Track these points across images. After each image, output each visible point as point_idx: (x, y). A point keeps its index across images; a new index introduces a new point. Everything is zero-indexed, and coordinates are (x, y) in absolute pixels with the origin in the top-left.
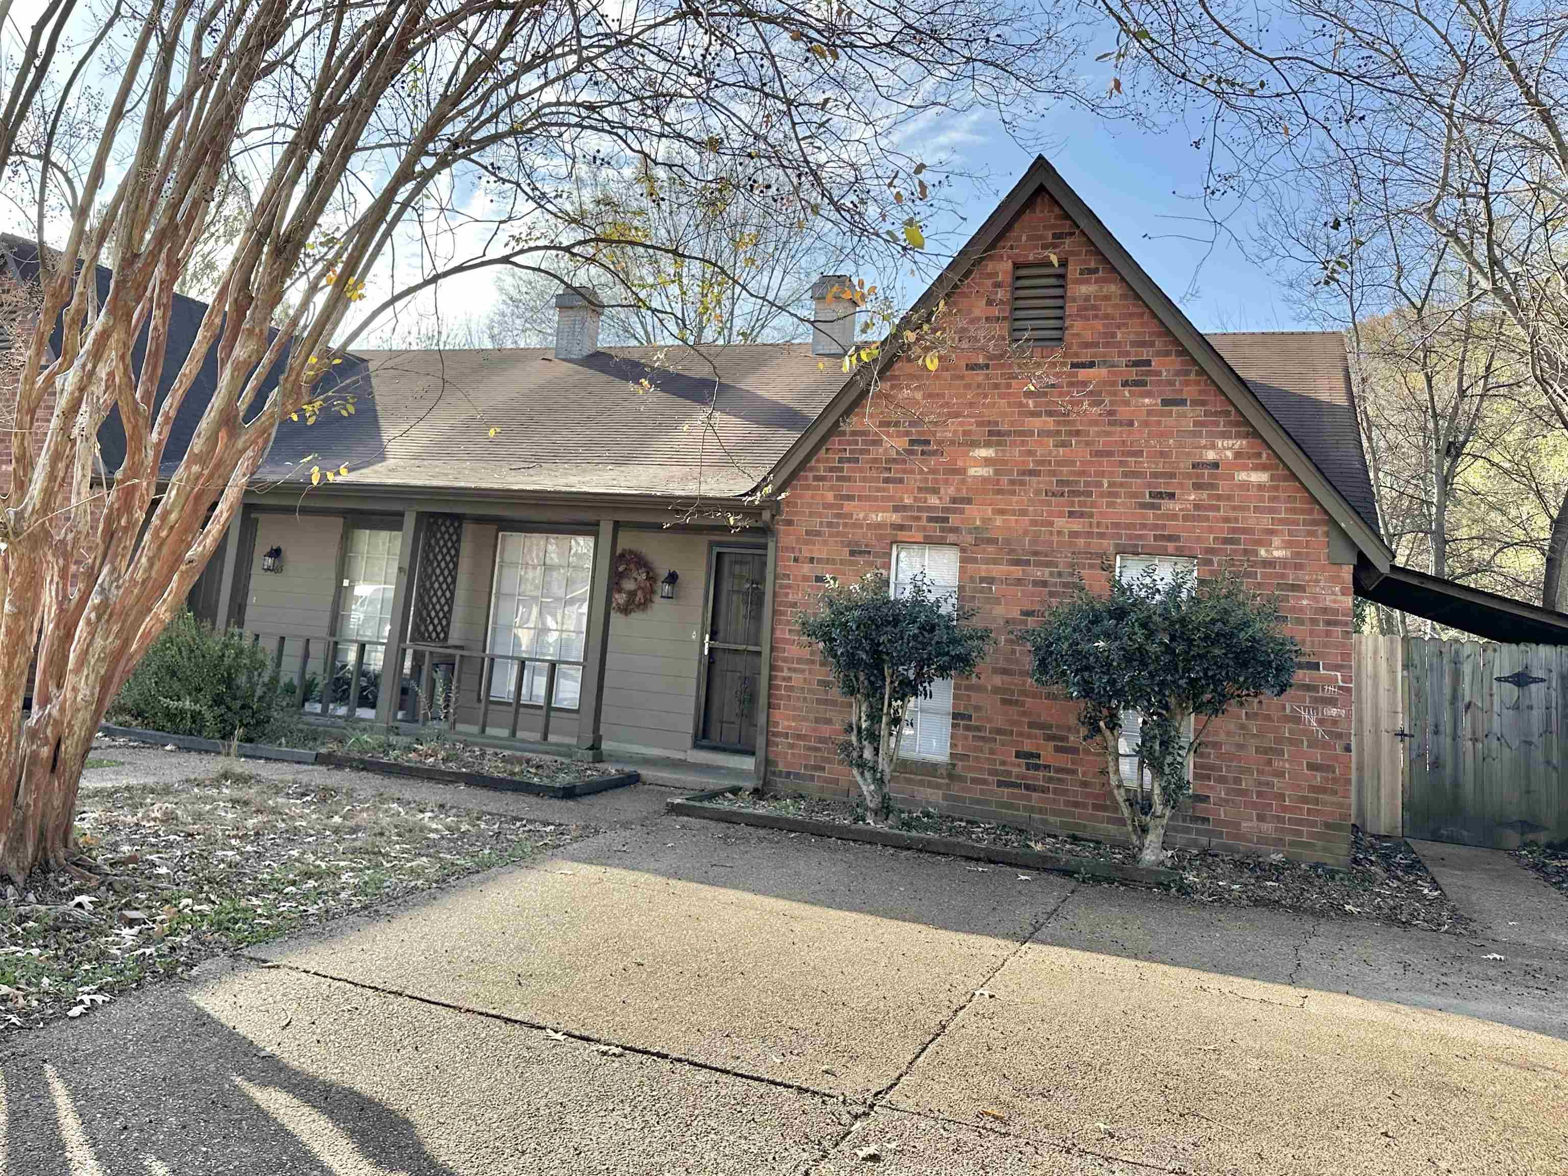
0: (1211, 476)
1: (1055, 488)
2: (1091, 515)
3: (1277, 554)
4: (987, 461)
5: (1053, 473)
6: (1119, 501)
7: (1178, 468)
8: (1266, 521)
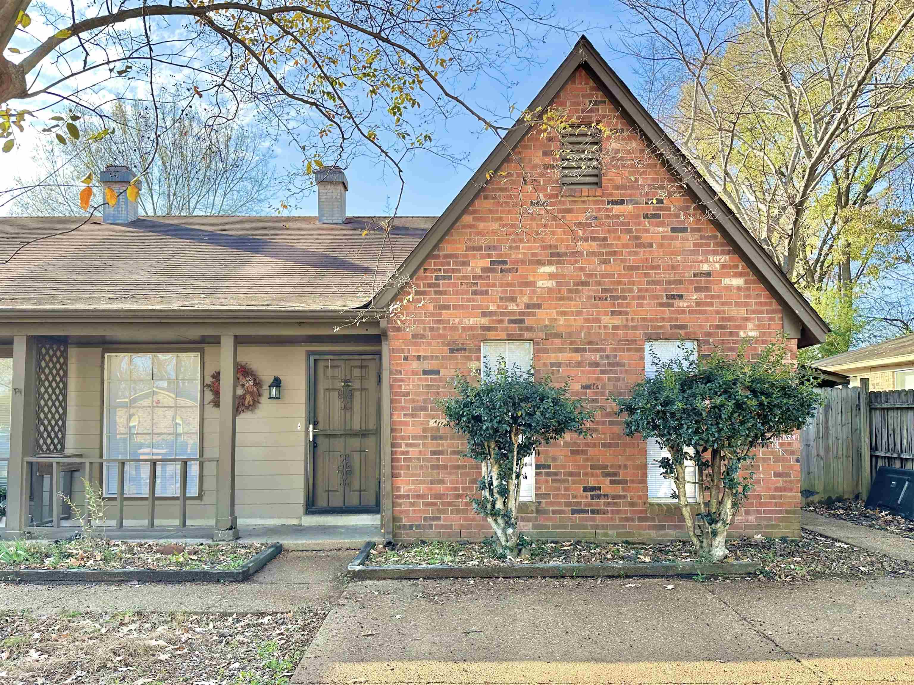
0: (707, 282)
1: (600, 294)
2: (627, 313)
3: (752, 334)
4: (551, 276)
5: (599, 283)
6: (645, 302)
7: (684, 277)
8: (742, 312)
